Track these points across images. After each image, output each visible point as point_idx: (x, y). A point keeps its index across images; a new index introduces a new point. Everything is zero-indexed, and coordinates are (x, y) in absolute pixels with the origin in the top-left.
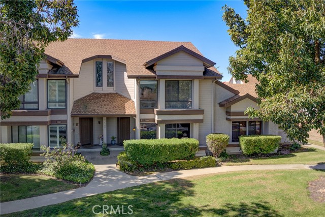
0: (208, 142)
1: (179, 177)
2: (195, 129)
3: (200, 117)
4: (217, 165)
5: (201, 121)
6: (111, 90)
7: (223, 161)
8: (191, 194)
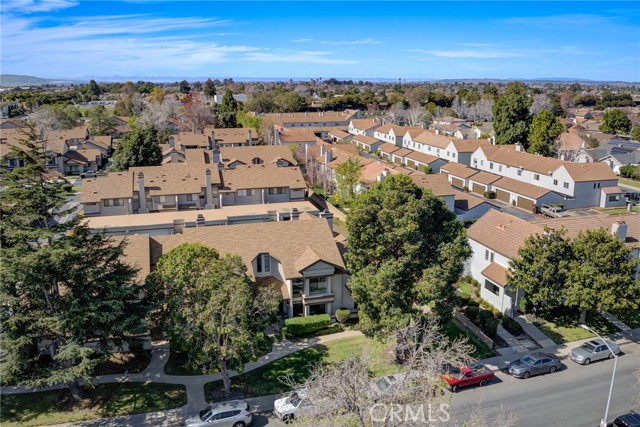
0: (337, 315)
1: (319, 342)
2: (329, 307)
3: (332, 299)
4: (342, 330)
5: (332, 302)
6: (268, 274)
7: (347, 326)
8: (327, 355)
